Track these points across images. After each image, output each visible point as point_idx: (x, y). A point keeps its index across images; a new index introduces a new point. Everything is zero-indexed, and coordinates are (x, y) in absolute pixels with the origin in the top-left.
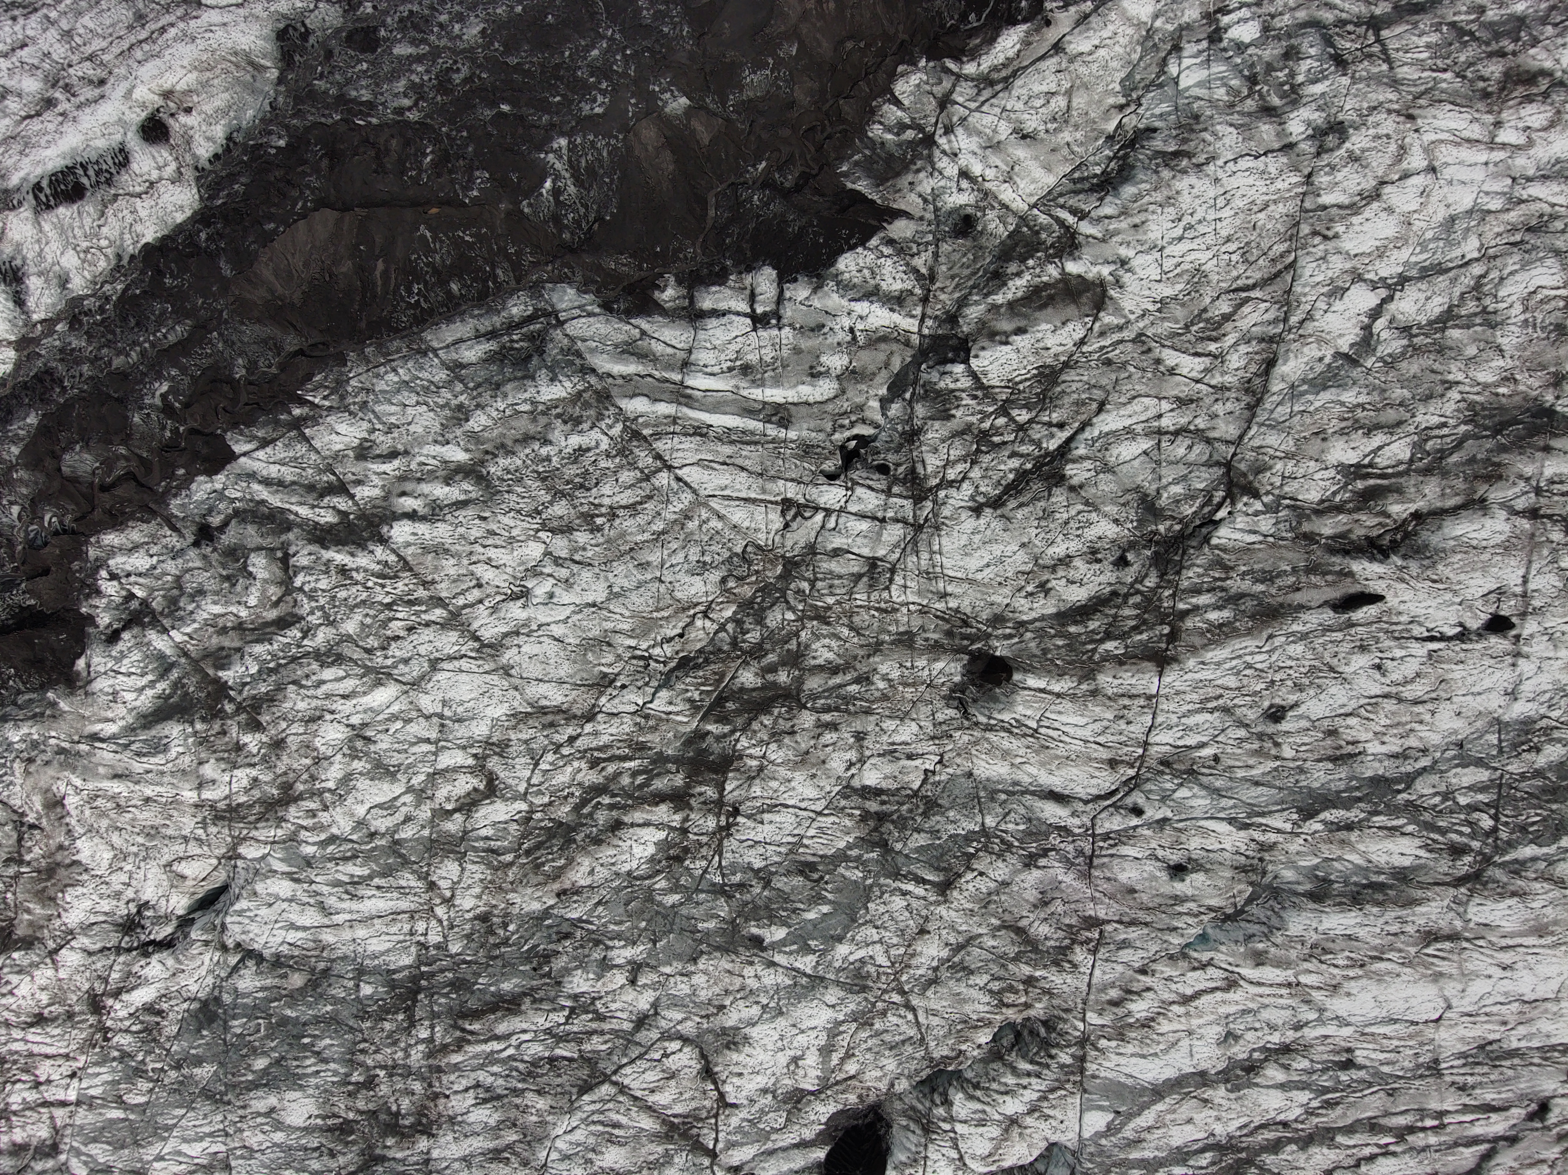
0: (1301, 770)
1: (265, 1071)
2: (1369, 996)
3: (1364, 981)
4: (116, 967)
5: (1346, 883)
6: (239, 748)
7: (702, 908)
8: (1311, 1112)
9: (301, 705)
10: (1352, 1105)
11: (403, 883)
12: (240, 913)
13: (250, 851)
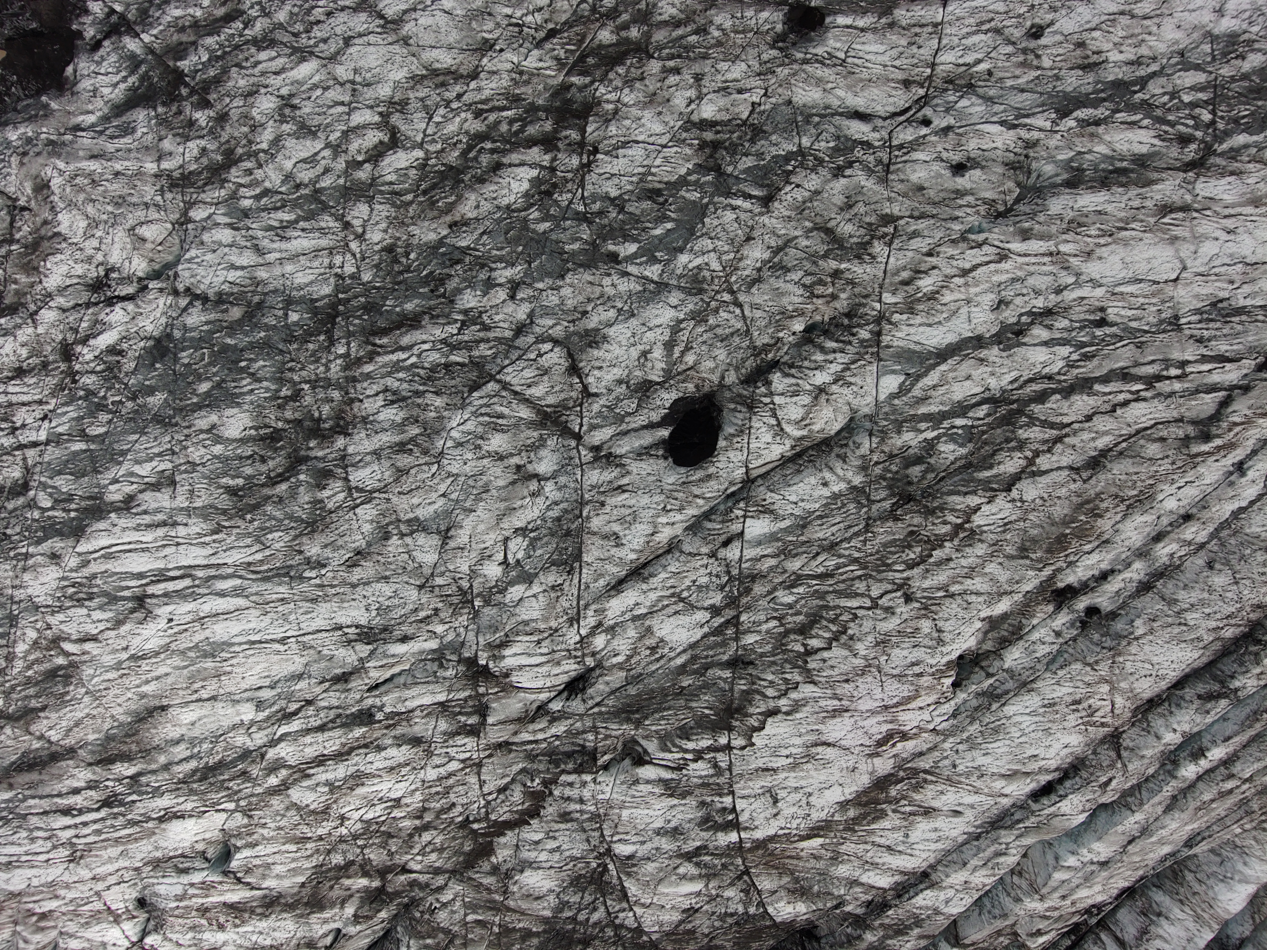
0: (1057, 78)
1: (208, 394)
2: (1117, 258)
3: (1113, 246)
4: (86, 318)
5: (1096, 170)
6: (191, 123)
7: (568, 233)
8: (1071, 365)
9: (242, 83)
10: (1107, 356)
11: (323, 224)
12: (189, 261)
13: (198, 214)
